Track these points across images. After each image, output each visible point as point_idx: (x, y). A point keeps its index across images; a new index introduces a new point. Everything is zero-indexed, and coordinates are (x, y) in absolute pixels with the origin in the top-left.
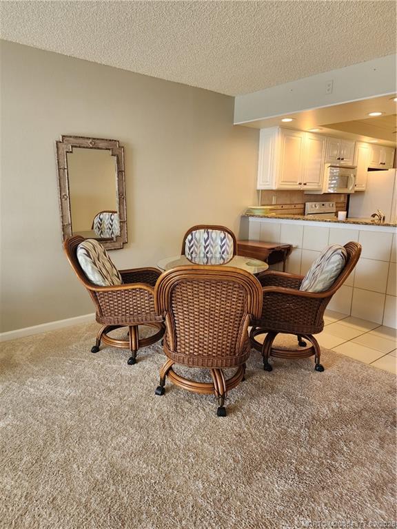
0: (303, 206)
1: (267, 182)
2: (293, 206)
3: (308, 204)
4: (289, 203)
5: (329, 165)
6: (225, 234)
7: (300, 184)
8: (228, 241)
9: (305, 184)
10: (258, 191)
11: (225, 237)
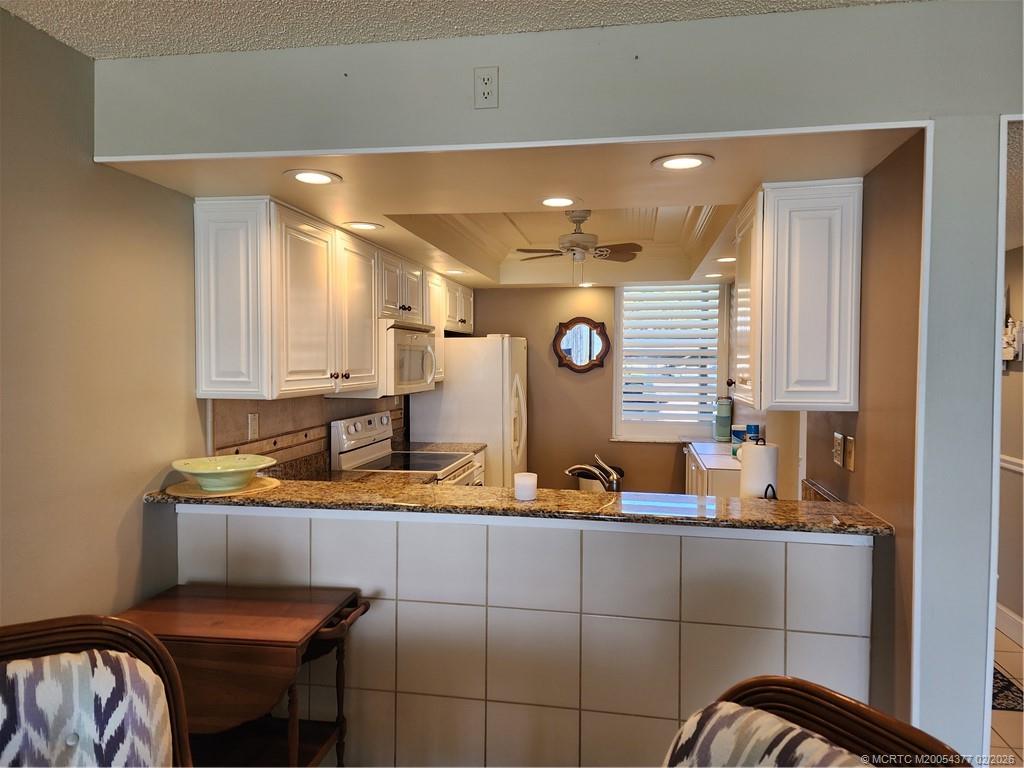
0: (322, 432)
1: (239, 374)
2: (301, 436)
3: (339, 427)
4: (290, 427)
5: (391, 322)
6: (116, 669)
7: (335, 376)
8: (140, 709)
9: (347, 376)
10: (202, 402)
11: (118, 693)
